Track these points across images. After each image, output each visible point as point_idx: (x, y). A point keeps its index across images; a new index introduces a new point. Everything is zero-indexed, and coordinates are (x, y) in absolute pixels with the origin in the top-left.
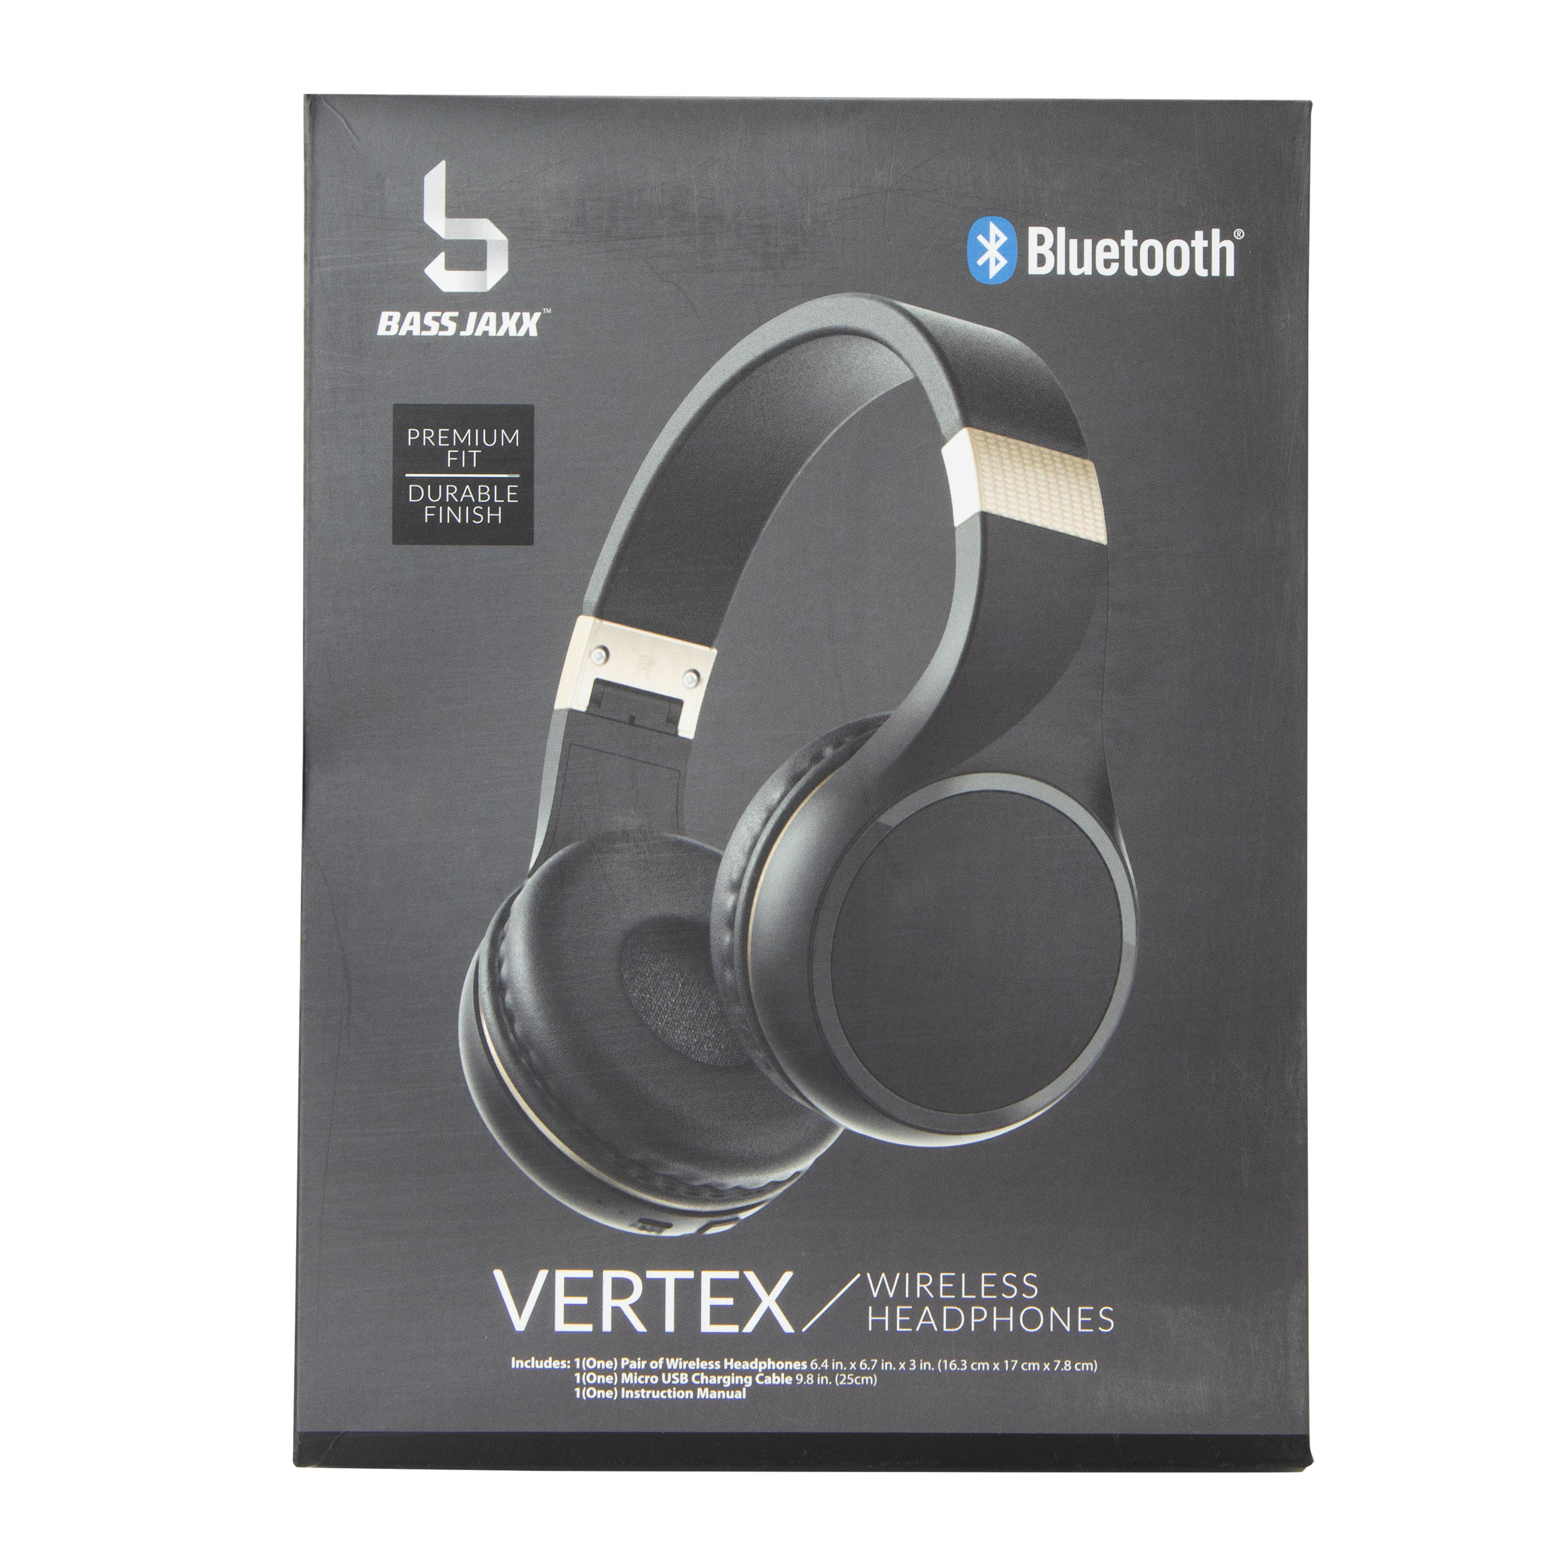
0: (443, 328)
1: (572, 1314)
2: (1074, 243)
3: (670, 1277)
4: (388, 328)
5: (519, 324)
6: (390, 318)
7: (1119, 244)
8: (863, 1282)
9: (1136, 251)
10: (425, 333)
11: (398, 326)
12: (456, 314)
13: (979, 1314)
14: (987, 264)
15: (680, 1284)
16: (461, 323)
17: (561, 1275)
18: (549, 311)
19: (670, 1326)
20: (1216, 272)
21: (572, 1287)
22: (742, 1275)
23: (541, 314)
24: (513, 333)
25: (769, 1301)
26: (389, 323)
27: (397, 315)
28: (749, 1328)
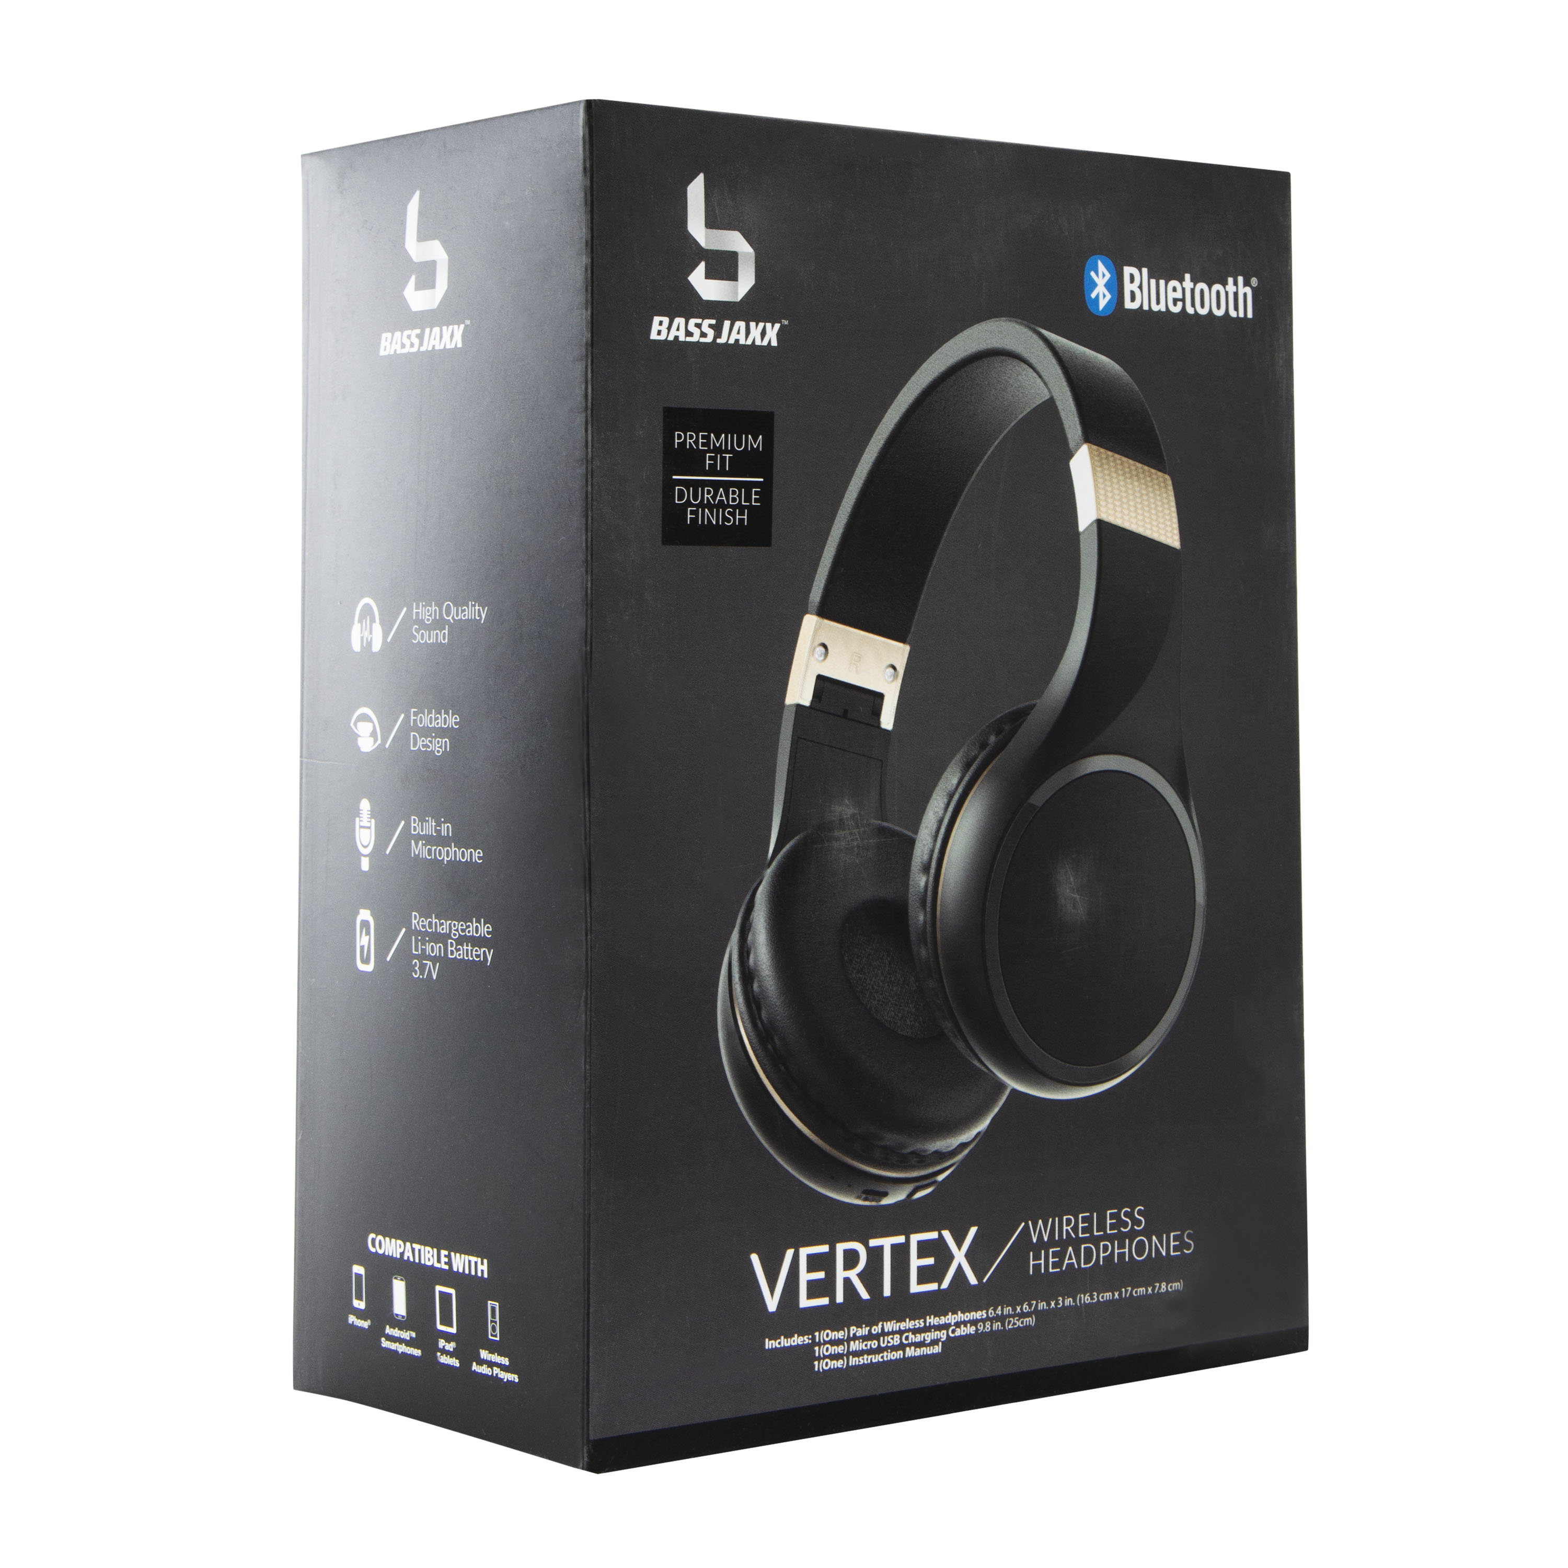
0: (703, 335)
1: (815, 1289)
2: (1153, 282)
3: (887, 1243)
4: (659, 333)
5: (763, 333)
6: (661, 323)
7: (1182, 285)
8: (1026, 1229)
9: (1193, 291)
10: (689, 339)
11: (667, 331)
12: (713, 322)
13: (1106, 1248)
14: (1098, 296)
15: (894, 1247)
16: (718, 329)
17: (804, 1252)
18: (786, 322)
19: (887, 1292)
20: (1241, 315)
21: (814, 1263)
22: (940, 1235)
23: (780, 326)
24: (758, 343)
25: (960, 1257)
26: (660, 328)
27: (666, 320)
28: (945, 1284)
